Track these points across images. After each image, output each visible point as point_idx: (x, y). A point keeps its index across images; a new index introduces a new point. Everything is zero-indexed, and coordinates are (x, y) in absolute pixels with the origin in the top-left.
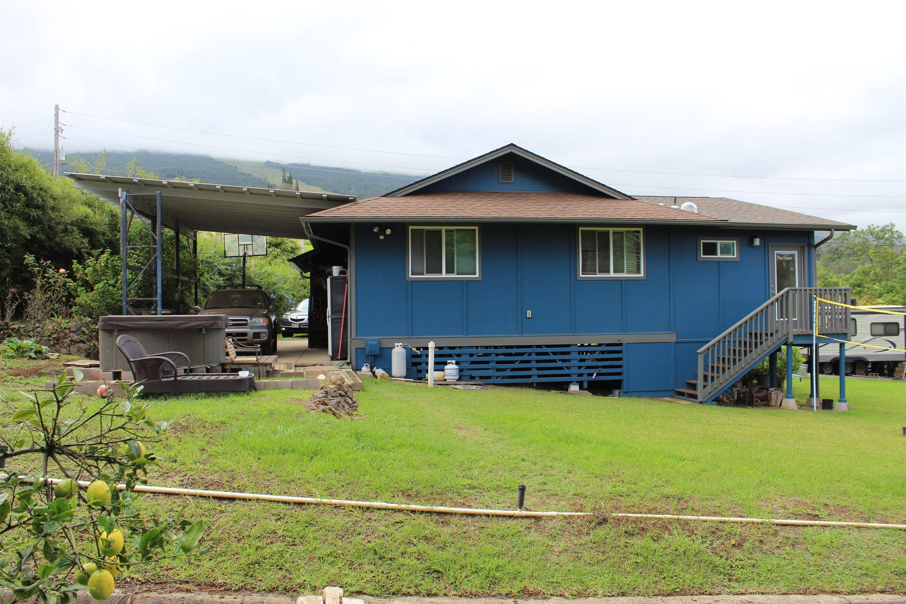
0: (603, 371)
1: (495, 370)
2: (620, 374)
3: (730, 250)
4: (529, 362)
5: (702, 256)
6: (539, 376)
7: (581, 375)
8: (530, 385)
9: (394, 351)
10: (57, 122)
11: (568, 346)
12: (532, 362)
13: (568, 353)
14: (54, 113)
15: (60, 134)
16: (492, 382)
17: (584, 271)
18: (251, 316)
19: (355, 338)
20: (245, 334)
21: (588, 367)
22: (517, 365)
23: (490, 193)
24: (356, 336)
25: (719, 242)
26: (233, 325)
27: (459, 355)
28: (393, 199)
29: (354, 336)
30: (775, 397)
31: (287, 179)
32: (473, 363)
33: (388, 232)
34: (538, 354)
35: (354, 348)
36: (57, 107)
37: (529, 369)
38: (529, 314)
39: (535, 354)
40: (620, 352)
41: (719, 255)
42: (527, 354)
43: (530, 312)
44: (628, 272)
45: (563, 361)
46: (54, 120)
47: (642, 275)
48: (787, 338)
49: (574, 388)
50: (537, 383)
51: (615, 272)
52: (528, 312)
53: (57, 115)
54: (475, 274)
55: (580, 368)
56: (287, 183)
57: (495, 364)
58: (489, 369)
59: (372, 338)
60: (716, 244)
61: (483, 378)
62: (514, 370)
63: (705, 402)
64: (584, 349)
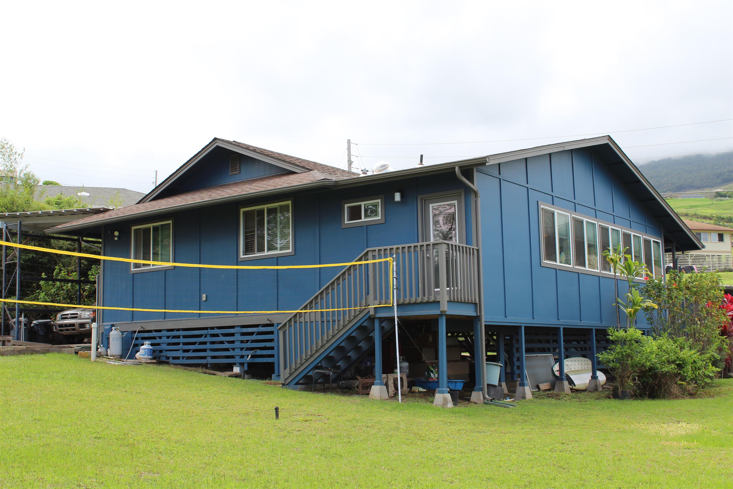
0: (259, 352)
1: (181, 351)
2: (272, 356)
4: (205, 343)
5: (346, 222)
6: (213, 357)
7: (242, 357)
8: (205, 366)
9: (111, 334)
10: (349, 155)
11: (233, 327)
12: (207, 343)
13: (233, 335)
14: (348, 146)
16: (179, 363)
17: (245, 252)
19: (101, 324)
21: (247, 349)
22: (197, 347)
24: (103, 323)
25: (363, 204)
26: (70, 318)
27: (157, 338)
32: (169, 344)
33: (116, 233)
34: (212, 336)
35: (100, 332)
36: (349, 141)
37: (205, 350)
39: (209, 336)
40: (272, 333)
41: (363, 219)
42: (204, 336)
47: (291, 250)
48: (369, 311)
49: (236, 370)
50: (211, 364)
51: (268, 249)
52: (203, 295)
53: (349, 149)
57: (182, 345)
58: (178, 350)
59: (108, 323)
60: (360, 206)
61: (174, 358)
62: (195, 351)
63: (287, 385)
64: (245, 330)
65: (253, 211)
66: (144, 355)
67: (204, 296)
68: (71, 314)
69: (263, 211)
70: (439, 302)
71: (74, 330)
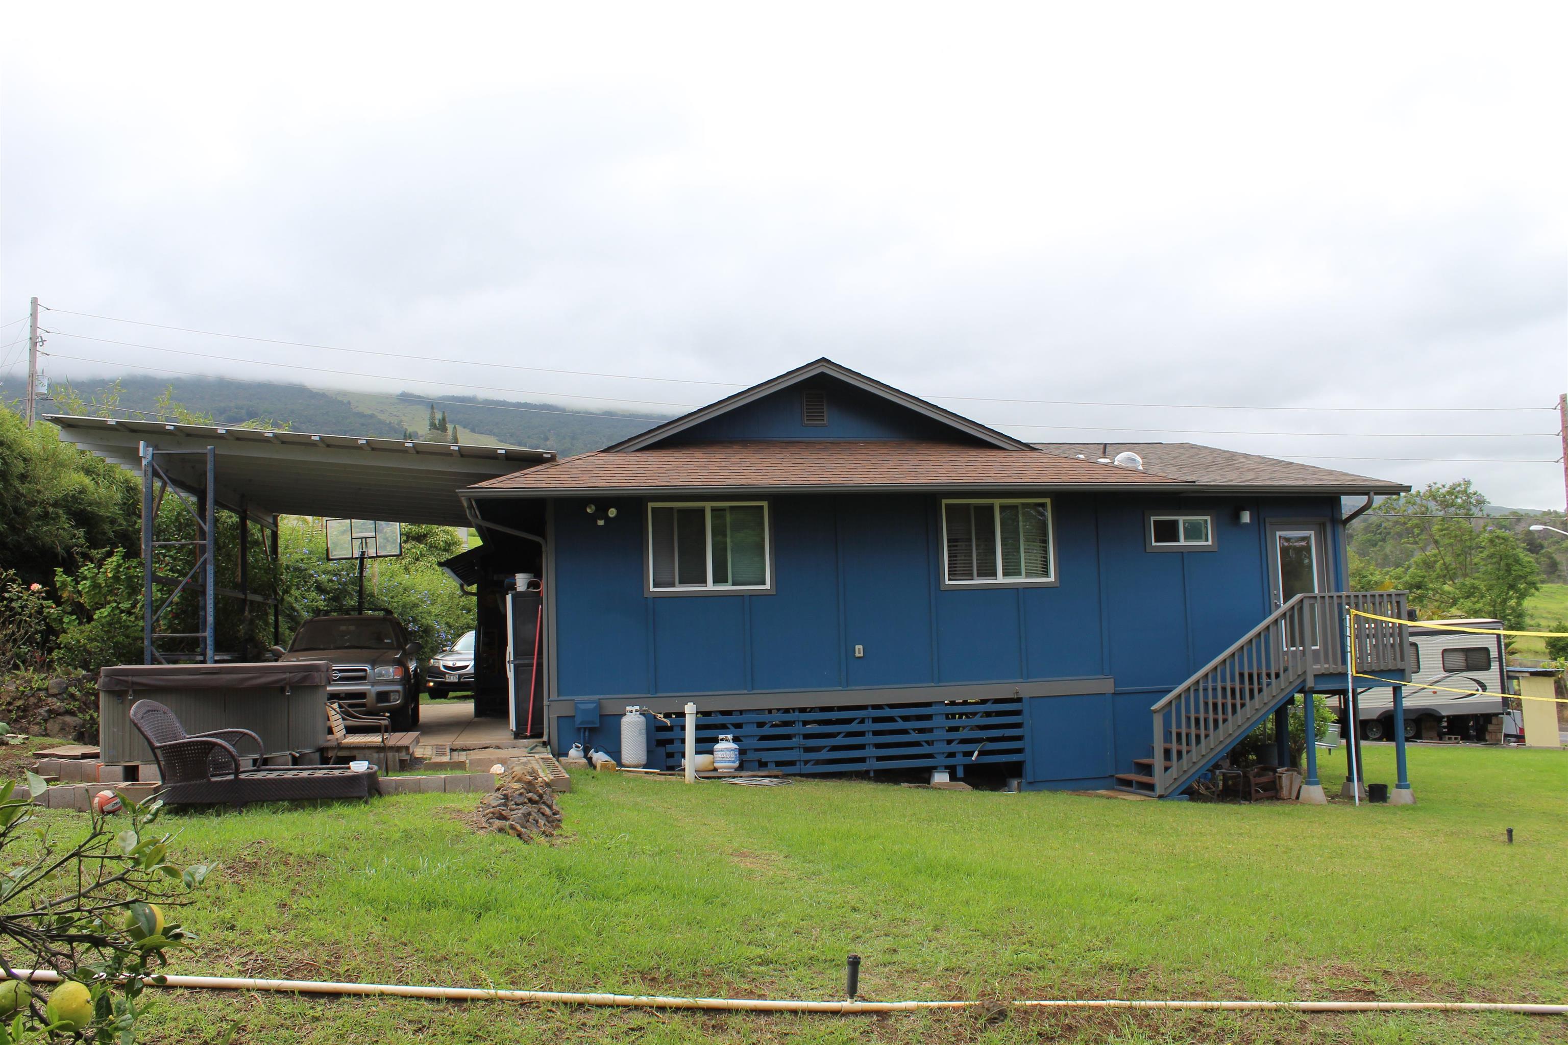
0: (991, 746)
1: (802, 750)
2: (1019, 751)
3: (1201, 531)
4: (862, 734)
5: (1154, 544)
6: (879, 759)
7: (952, 755)
8: (863, 776)
9: (625, 720)
10: (34, 327)
11: (929, 704)
12: (867, 734)
13: (929, 717)
14: (29, 312)
15: (38, 347)
16: (798, 772)
17: (953, 575)
18: (374, 663)
19: (556, 698)
20: (362, 695)
21: (963, 741)
22: (840, 741)
23: (789, 444)
24: (558, 696)
25: (1181, 519)
26: (342, 679)
27: (738, 726)
28: (619, 455)
29: (554, 696)
30: (1288, 783)
31: (437, 422)
32: (763, 738)
33: (612, 513)
34: (876, 720)
35: (554, 716)
36: (35, 302)
37: (862, 747)
38: (859, 650)
39: (871, 720)
40: (1018, 713)
41: (1182, 542)
42: (857, 721)
43: (861, 647)
44: (1028, 575)
45: (921, 731)
46: (29, 324)
47: (1052, 579)
48: (1304, 681)
49: (940, 778)
50: (876, 771)
51: (1005, 574)
52: (857, 647)
53: (34, 315)
54: (764, 583)
55: (949, 742)
56: (438, 429)
57: (801, 739)
58: (792, 748)
59: (586, 698)
60: (1178, 522)
61: (778, 764)
62: (834, 748)
63: (1168, 796)
64: (956, 709)
65: (969, 505)
67: (859, 649)
68: (343, 671)
69: (988, 509)
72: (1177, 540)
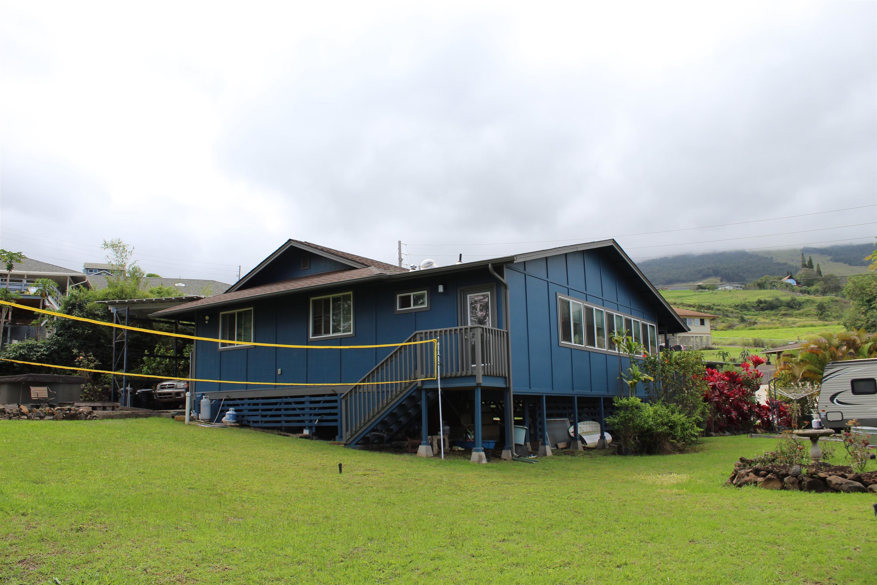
0: (325, 418)
1: (260, 416)
2: (336, 421)
4: (280, 410)
5: (399, 309)
6: (287, 422)
7: (311, 421)
8: (280, 429)
11: (303, 396)
12: (282, 410)
13: (303, 403)
14: (399, 247)
16: (258, 426)
17: (314, 334)
19: (194, 393)
21: (315, 415)
22: (273, 413)
25: (412, 294)
26: (168, 387)
27: (241, 405)
31: (807, 263)
32: (250, 410)
33: (207, 318)
34: (286, 403)
35: (193, 400)
36: (399, 242)
37: (280, 416)
39: (283, 404)
40: (336, 401)
42: (279, 404)
45: (299, 409)
47: (352, 332)
48: (417, 383)
49: (306, 432)
50: (285, 427)
51: (333, 332)
55: (311, 415)
56: (807, 267)
58: (257, 415)
59: (201, 393)
60: (410, 296)
61: (254, 422)
62: (272, 416)
63: (349, 444)
64: (313, 399)
65: (321, 299)
66: (229, 419)
67: (279, 371)
68: (169, 385)
69: (328, 300)
70: (475, 376)
71: (171, 397)
72: (410, 307)
